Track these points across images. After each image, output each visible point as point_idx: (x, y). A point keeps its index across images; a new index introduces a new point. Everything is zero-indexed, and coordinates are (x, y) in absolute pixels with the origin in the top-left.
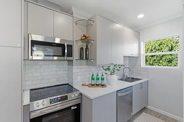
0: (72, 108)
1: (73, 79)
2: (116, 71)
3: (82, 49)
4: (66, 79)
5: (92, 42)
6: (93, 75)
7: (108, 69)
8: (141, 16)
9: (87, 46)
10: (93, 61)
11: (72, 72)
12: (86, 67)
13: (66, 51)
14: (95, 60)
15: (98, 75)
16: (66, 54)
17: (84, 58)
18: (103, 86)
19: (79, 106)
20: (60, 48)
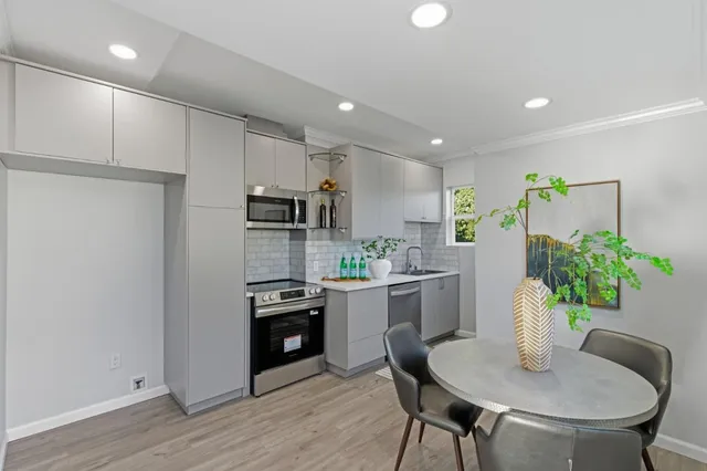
0: (312, 313)
1: (305, 266)
2: (388, 252)
3: (323, 207)
4: (288, 269)
5: (343, 194)
6: (343, 259)
7: (373, 246)
8: (437, 142)
9: (333, 201)
10: (343, 231)
11: (304, 252)
12: (329, 242)
13: (297, 212)
14: (349, 228)
15: (353, 258)
16: (297, 218)
17: (328, 225)
18: (363, 279)
19: (321, 310)
20: (287, 208)
